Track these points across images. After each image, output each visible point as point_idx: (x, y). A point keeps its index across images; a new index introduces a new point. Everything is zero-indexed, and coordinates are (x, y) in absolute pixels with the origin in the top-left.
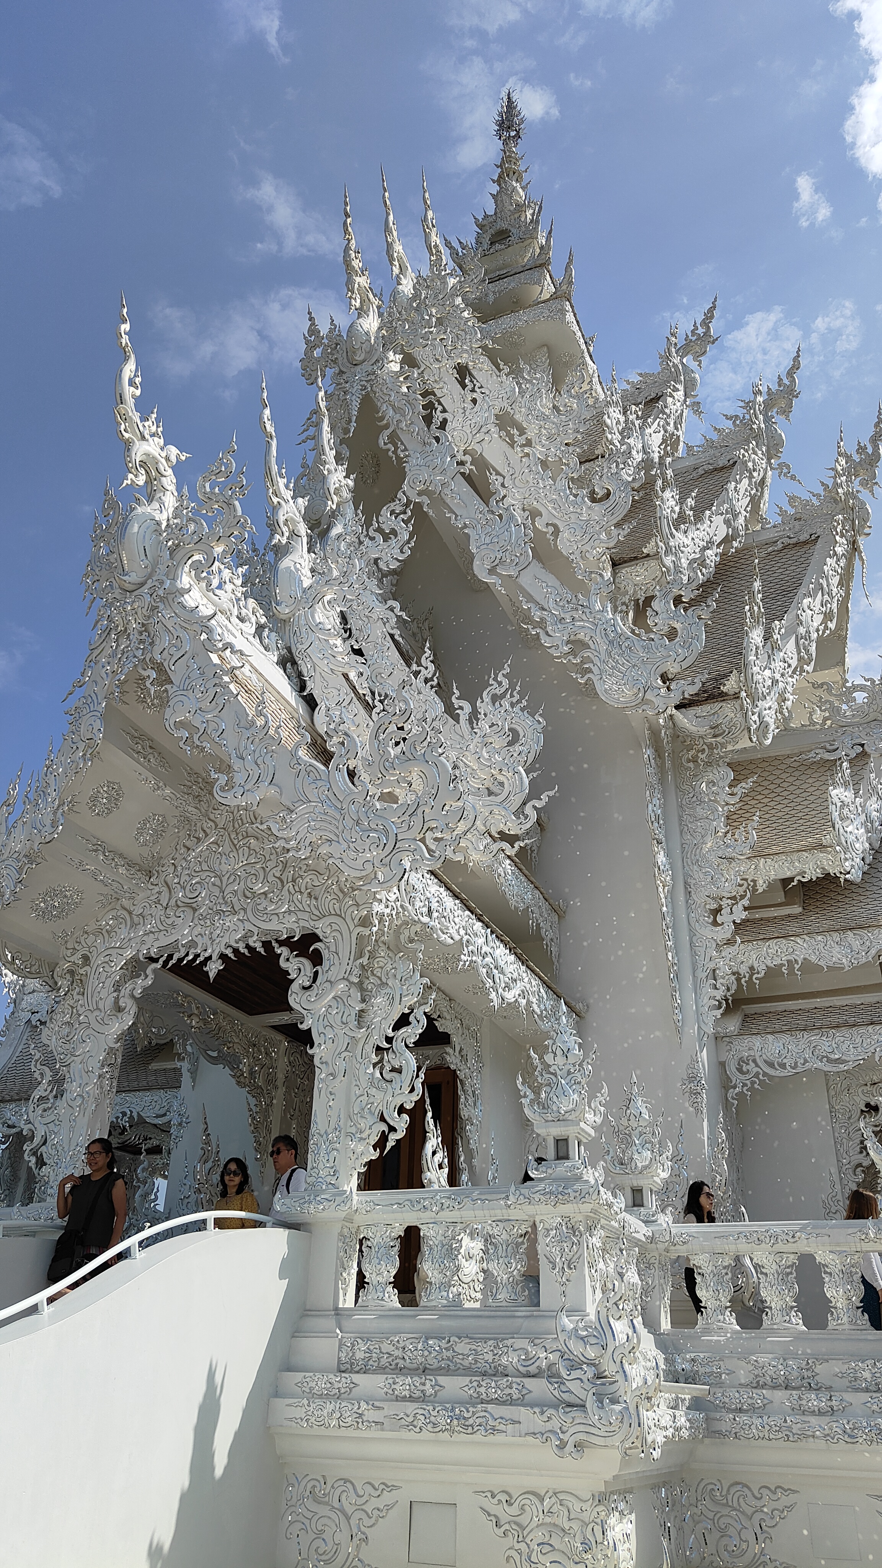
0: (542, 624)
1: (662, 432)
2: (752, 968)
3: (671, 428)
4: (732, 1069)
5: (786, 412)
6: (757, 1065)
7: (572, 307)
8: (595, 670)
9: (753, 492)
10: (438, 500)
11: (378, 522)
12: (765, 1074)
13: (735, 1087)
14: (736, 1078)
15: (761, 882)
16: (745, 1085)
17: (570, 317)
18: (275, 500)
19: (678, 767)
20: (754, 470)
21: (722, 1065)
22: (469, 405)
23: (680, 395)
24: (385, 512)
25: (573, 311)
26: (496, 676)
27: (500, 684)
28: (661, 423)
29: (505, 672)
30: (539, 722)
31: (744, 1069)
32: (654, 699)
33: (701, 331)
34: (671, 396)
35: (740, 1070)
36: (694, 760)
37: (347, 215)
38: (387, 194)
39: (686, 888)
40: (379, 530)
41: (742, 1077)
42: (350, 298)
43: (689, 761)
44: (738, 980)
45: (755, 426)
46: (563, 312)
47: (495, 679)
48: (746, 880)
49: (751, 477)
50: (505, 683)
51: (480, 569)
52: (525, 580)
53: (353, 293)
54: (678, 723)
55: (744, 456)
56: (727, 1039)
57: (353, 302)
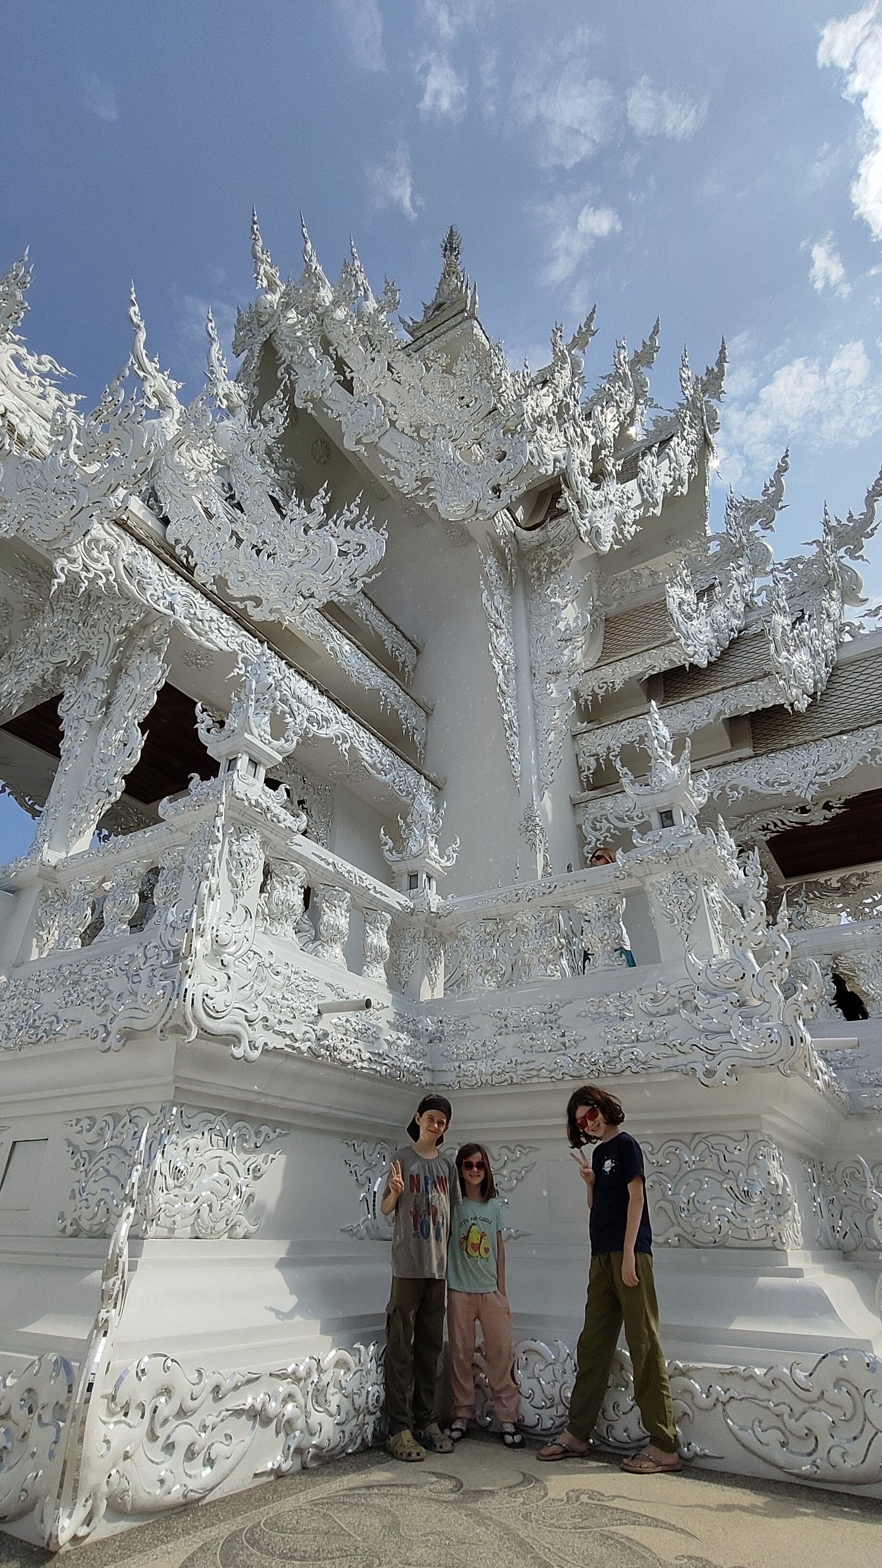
0: (397, 472)
1: (552, 397)
2: (609, 748)
3: (560, 395)
4: (586, 828)
5: (649, 364)
6: (609, 822)
7: (480, 325)
8: (438, 496)
9: (621, 419)
10: (319, 403)
11: (260, 415)
12: (615, 828)
13: (590, 843)
14: (591, 837)
15: (617, 681)
16: (598, 840)
17: (477, 331)
18: (142, 374)
19: (526, 580)
20: (621, 402)
21: (580, 827)
22: (369, 362)
23: (567, 372)
24: (267, 407)
25: (481, 328)
26: (349, 507)
27: (351, 512)
28: (550, 390)
29: (356, 503)
30: (382, 534)
31: (598, 827)
32: (485, 508)
33: (584, 330)
34: (558, 371)
35: (594, 829)
36: (538, 569)
37: (255, 223)
38: (304, 230)
39: (531, 671)
40: (262, 421)
41: (595, 833)
42: (257, 278)
43: (533, 571)
44: (597, 760)
45: (620, 371)
46: (472, 327)
47: (348, 510)
48: (606, 683)
49: (619, 407)
50: (356, 511)
51: (349, 444)
52: (383, 444)
53: (258, 274)
54: (519, 537)
55: (609, 389)
56: (583, 805)
57: (259, 282)
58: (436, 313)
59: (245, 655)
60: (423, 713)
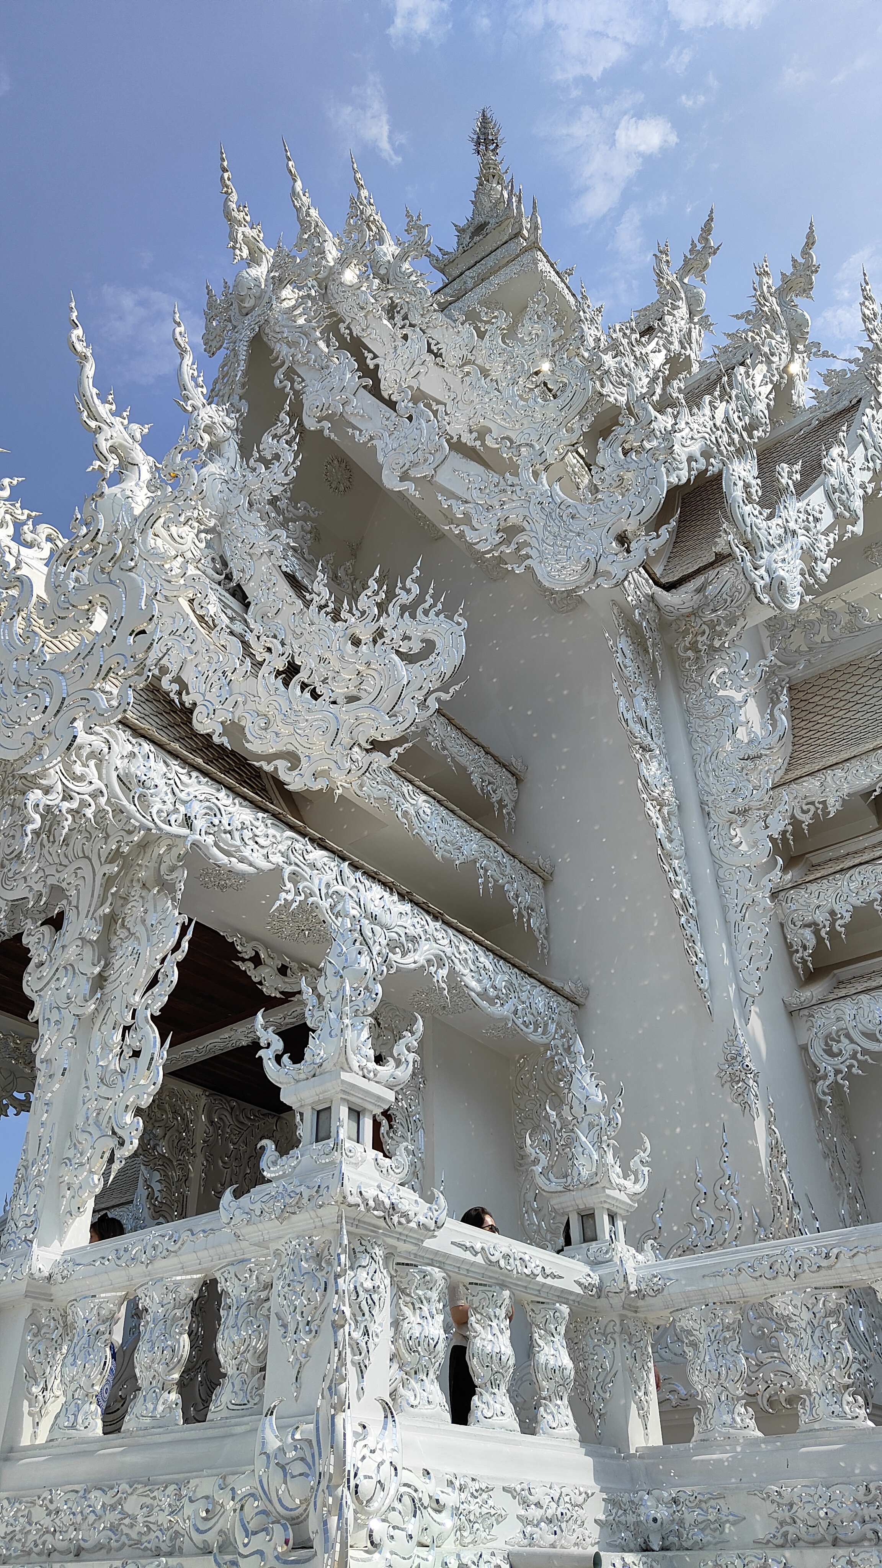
0: (467, 519)
1: (664, 352)
2: (832, 913)
3: (676, 346)
4: (817, 1050)
5: (806, 290)
6: (852, 1041)
7: (546, 256)
8: (533, 553)
9: (775, 379)
10: (339, 421)
11: (259, 451)
12: (865, 1052)
13: (825, 1077)
14: (826, 1065)
15: (831, 801)
16: (837, 1072)
17: (544, 266)
18: (93, 424)
19: (676, 664)
20: (773, 354)
21: (804, 1049)
22: (400, 342)
23: (683, 311)
24: (267, 439)
25: (548, 261)
26: (403, 582)
27: (408, 591)
28: (661, 342)
29: (414, 576)
30: (459, 624)
31: (835, 1049)
32: (609, 568)
33: (699, 247)
34: (670, 314)
35: (829, 1052)
36: (694, 646)
37: (225, 170)
38: (291, 163)
39: (703, 809)
40: (262, 459)
41: (832, 1061)
42: (234, 248)
43: (686, 649)
44: (817, 933)
45: (766, 309)
46: (535, 262)
47: (404, 588)
48: (813, 803)
49: (769, 362)
50: (416, 589)
51: (391, 481)
52: (443, 478)
53: (236, 242)
54: (662, 604)
55: (753, 339)
56: (806, 1012)
57: (238, 252)
58: (476, 239)
59: (293, 867)
60: (539, 882)
